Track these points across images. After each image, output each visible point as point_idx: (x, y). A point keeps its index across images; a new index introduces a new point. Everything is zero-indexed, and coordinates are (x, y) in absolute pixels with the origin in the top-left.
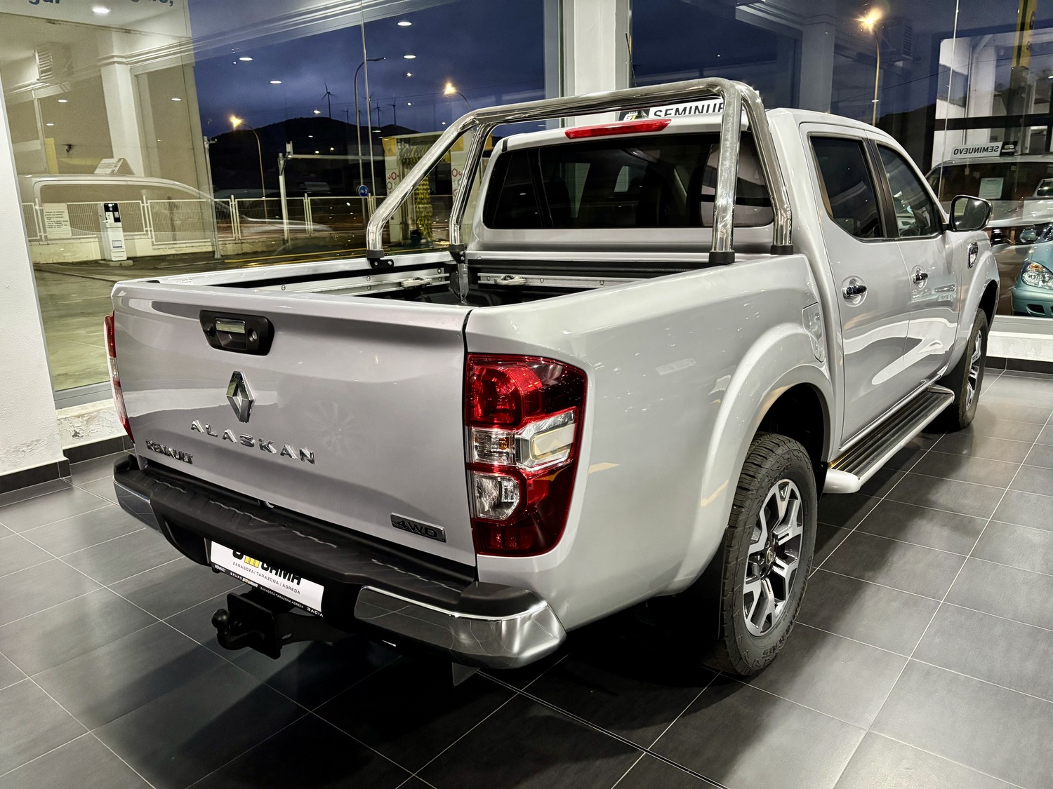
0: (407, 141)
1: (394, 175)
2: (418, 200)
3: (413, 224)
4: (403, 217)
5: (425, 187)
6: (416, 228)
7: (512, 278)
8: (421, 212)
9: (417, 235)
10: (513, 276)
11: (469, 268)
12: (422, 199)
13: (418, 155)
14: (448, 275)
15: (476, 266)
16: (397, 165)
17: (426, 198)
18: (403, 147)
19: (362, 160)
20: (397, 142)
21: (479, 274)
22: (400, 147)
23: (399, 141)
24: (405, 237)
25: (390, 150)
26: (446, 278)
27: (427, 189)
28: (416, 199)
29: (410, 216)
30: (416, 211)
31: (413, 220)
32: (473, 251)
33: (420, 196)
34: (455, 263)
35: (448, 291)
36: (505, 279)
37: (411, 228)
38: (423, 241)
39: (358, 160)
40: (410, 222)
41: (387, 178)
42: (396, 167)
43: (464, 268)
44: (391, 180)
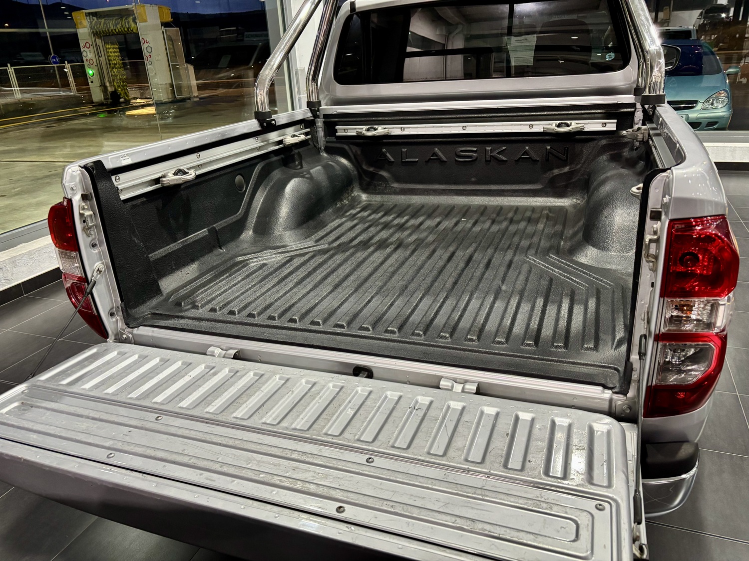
0: (95, 14)
1: (87, 44)
2: (112, 66)
3: (111, 86)
4: (101, 80)
5: (117, 54)
6: (114, 90)
7: (375, 129)
8: (116, 76)
9: (115, 96)
10: (376, 127)
11: (324, 122)
12: (115, 64)
13: (107, 26)
14: (308, 130)
15: (332, 120)
16: (89, 36)
17: (119, 63)
18: (92, 20)
19: (50, 33)
20: (86, 16)
21: (337, 127)
22: (89, 20)
23: (87, 15)
24: (105, 99)
25: (81, 22)
26: (306, 134)
27: (118, 56)
28: (110, 64)
29: (107, 80)
30: (112, 75)
31: (110, 83)
32: (326, 108)
33: (113, 62)
34: (312, 118)
35: (309, 144)
36: (368, 130)
37: (110, 89)
38: (122, 100)
39: (46, 33)
40: (108, 84)
41: (81, 47)
42: (88, 37)
43: (320, 123)
44: (86, 49)
